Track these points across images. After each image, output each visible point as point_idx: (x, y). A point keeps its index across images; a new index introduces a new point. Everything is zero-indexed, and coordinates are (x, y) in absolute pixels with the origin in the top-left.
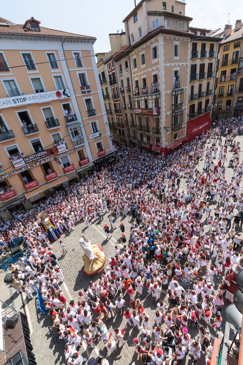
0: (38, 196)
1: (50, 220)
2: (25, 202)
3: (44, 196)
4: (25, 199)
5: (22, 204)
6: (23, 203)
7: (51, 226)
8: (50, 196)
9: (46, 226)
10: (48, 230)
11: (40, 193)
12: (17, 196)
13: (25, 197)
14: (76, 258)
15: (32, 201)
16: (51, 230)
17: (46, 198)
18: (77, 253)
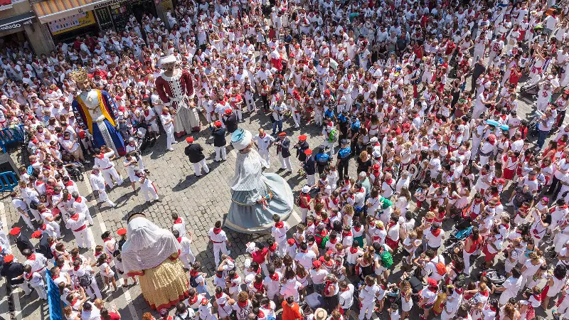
0: (74, 19)
1: (105, 97)
2: (34, 30)
3: (93, 22)
4: (36, 20)
5: (23, 33)
6: (29, 31)
7: (102, 117)
8: (110, 26)
9: (91, 112)
10: (95, 125)
11: (80, 10)
12: (9, 7)
13: (34, 13)
14: (161, 219)
15: (55, 31)
16: (102, 127)
17: (99, 31)
18: (167, 207)
